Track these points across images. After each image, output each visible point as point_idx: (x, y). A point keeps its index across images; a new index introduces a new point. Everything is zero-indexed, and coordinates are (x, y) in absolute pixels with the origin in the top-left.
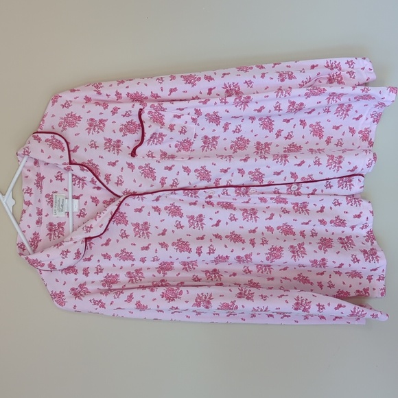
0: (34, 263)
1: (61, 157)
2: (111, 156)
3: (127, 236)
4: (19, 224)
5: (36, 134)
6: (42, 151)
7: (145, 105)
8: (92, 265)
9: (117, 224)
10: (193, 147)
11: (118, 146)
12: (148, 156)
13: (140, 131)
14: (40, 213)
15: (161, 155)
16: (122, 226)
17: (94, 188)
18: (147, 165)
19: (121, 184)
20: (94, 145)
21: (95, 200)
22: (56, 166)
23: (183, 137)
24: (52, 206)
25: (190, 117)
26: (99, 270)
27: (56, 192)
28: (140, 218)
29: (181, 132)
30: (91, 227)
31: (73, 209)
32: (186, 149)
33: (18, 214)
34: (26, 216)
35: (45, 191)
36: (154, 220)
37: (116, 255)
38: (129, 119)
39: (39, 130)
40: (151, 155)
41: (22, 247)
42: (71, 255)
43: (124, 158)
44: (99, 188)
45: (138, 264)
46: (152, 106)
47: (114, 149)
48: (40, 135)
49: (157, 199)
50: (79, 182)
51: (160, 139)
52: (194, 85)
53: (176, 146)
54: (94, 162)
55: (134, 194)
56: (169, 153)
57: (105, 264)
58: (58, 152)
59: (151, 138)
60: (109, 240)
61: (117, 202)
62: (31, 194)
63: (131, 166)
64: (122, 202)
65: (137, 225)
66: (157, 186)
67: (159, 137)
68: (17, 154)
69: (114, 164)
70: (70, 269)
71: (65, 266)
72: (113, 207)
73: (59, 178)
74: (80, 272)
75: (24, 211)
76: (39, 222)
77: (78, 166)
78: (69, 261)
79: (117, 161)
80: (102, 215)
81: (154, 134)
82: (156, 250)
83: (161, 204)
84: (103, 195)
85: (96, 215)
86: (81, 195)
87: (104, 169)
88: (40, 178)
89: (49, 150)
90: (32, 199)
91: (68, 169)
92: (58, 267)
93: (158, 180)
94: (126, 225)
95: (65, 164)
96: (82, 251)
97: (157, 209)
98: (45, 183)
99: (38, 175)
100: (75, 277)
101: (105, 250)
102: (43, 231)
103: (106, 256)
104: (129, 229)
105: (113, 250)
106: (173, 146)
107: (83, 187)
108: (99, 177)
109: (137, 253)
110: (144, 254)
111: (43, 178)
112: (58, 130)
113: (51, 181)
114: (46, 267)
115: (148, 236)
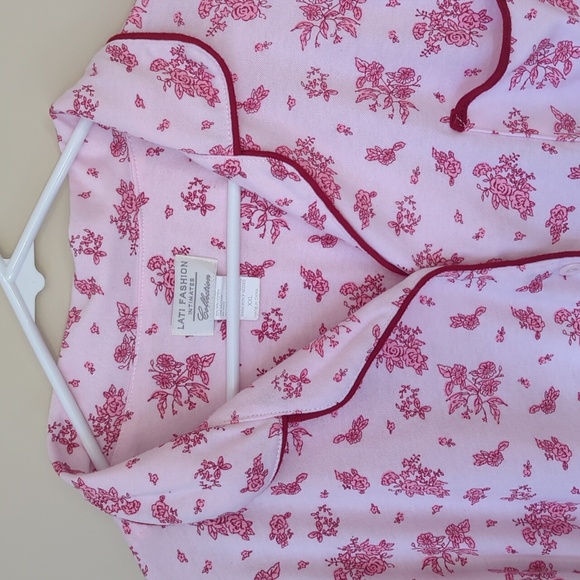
0: (102, 500)
1: (206, 125)
2: (380, 128)
3: (422, 411)
4: (55, 358)
5: (121, 42)
6: (139, 102)
8: (303, 503)
9: (390, 368)
11: (404, 92)
12: (512, 126)
14: (128, 321)
15: (557, 127)
16: (406, 375)
17: (314, 239)
18: (507, 161)
19: (410, 229)
20: (318, 87)
21: (314, 281)
22: (187, 157)
24: (170, 298)
26: (325, 525)
27: (185, 251)
28: (468, 348)
30: (304, 379)
31: (239, 310)
33: (56, 321)
34: (80, 330)
35: (148, 247)
36: (516, 354)
37: (387, 479)
39: (131, 28)
40: (519, 124)
41: (64, 436)
42: (233, 480)
43: (425, 134)
44: (329, 240)
45: (455, 506)
47: (389, 102)
48: (133, 46)
49: (535, 286)
50: (263, 220)
51: (560, 66)
54: (319, 147)
55: (455, 266)
57: (344, 502)
58: (195, 107)
59: (529, 61)
60: (360, 423)
61: (396, 293)
62: (98, 255)
63: (446, 163)
64: (412, 294)
65: (457, 373)
66: (537, 236)
67: (556, 59)
68: (53, 114)
69: (386, 156)
71: (211, 512)
72: (380, 311)
73: (197, 201)
74: (262, 530)
75: (75, 315)
76: (124, 353)
77: (264, 160)
78: (226, 496)
79: (400, 145)
80: (343, 337)
81: (545, 43)
82: (528, 467)
83: (544, 304)
84: (344, 265)
85: (321, 335)
86: (269, 263)
87: (352, 171)
88: (131, 201)
89: (165, 101)
90: (101, 272)
91: (227, 171)
92: (186, 514)
93: (541, 214)
94: (419, 370)
95: (217, 151)
96: (270, 463)
97: (528, 319)
98: (148, 218)
99: (125, 189)
100: (245, 545)
101: (349, 457)
102: (138, 384)
103: (351, 480)
104: (431, 388)
105: (376, 457)
107: (275, 235)
108: (338, 203)
109: (460, 475)
110: (485, 476)
111: (143, 200)
112: (198, 27)
113: (169, 212)
114: (145, 515)
115: (496, 415)
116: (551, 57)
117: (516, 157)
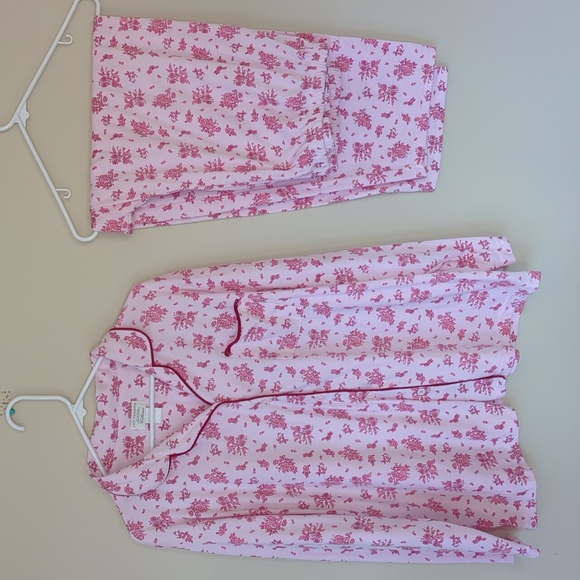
0: (107, 487)
1: (143, 357)
2: (201, 355)
3: (219, 453)
4: (90, 439)
5: (114, 330)
6: (121, 351)
7: (242, 295)
8: (177, 488)
9: (207, 438)
10: (299, 343)
11: (210, 344)
12: (245, 354)
13: (236, 325)
14: (115, 425)
15: (261, 354)
16: (213, 440)
17: (180, 394)
18: (244, 366)
19: (213, 389)
20: (181, 343)
21: (181, 408)
22: (136, 368)
23: (287, 332)
24: (130, 416)
25: (294, 308)
26: (185, 495)
27: (135, 400)
28: (235, 431)
29: (284, 326)
30: (176, 442)
31: (154, 420)
32: (291, 346)
33: (90, 427)
34: (99, 429)
35: (122, 399)
36: (252, 432)
37: (206, 477)
38: (223, 311)
39: (117, 326)
40: (248, 353)
41: (93, 466)
42: (153, 477)
43: (216, 358)
44: (186, 394)
45: (232, 487)
46: (250, 297)
47: (204, 347)
48: (118, 332)
49: (256, 407)
50: (163, 387)
52: (299, 270)
53: (278, 342)
54: (181, 363)
55: (228, 401)
56: (270, 351)
57: (192, 487)
58: (139, 352)
60: (197, 458)
61: (208, 411)
62: (106, 402)
63: (224, 366)
64: (213, 411)
65: (231, 439)
66: (255, 390)
68: (90, 355)
69: (204, 365)
70: (151, 494)
71: (145, 489)
72: (203, 417)
73: (139, 382)
74: (163, 497)
75: (97, 423)
76: (114, 436)
77: (162, 368)
78: (150, 483)
79: (208, 361)
80: (190, 427)
81: (252, 328)
82: (254, 470)
83: (260, 413)
84: (191, 402)
85: (183, 427)
86: (165, 403)
87: (193, 371)
88: (117, 383)
89: (129, 350)
90: (107, 408)
91: (150, 372)
92: (137, 491)
93: (257, 383)
94: (218, 439)
95: (147, 366)
96: (165, 472)
97: (255, 419)
98: (122, 388)
99: (115, 379)
100: (157, 503)
101: (193, 470)
102: (119, 447)
103: (194, 478)
104: (222, 444)
105: (201, 470)
106: (274, 342)
107: (167, 393)
108: (187, 381)
109: (232, 474)
110: (240, 474)
111: (121, 382)
112: (140, 325)
113: (130, 386)
114: (122, 492)
115: (244, 453)
116: (256, 332)
117: (247, 364)
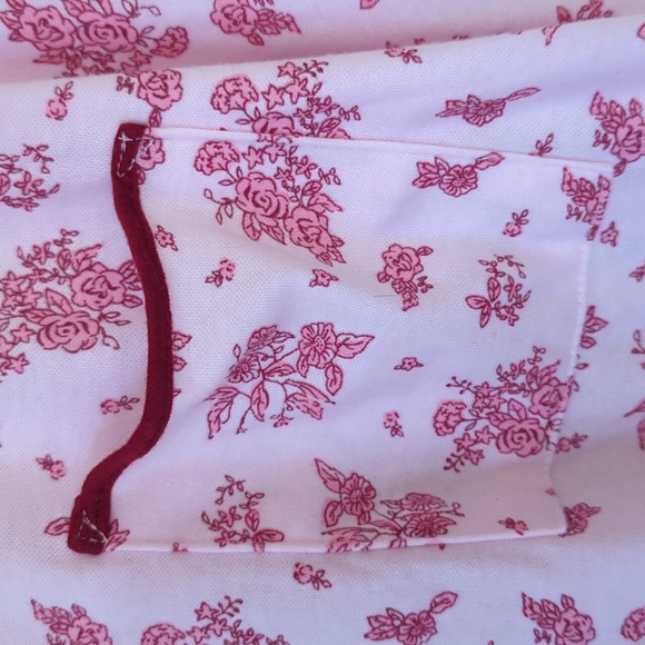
7: (164, 92)
15: (331, 513)
18: (215, 616)
23: (502, 346)
25: (551, 170)
29: (485, 307)
32: (524, 438)
38: (38, 226)
40: (240, 517)
46: (224, 98)
51: (316, 377)
53: (444, 420)
56: (388, 483)
59: (237, 372)
63: (72, 630)
67: (304, 362)
81: (264, 336)
106: (418, 421)
116: (292, 360)
117: (233, 605)
